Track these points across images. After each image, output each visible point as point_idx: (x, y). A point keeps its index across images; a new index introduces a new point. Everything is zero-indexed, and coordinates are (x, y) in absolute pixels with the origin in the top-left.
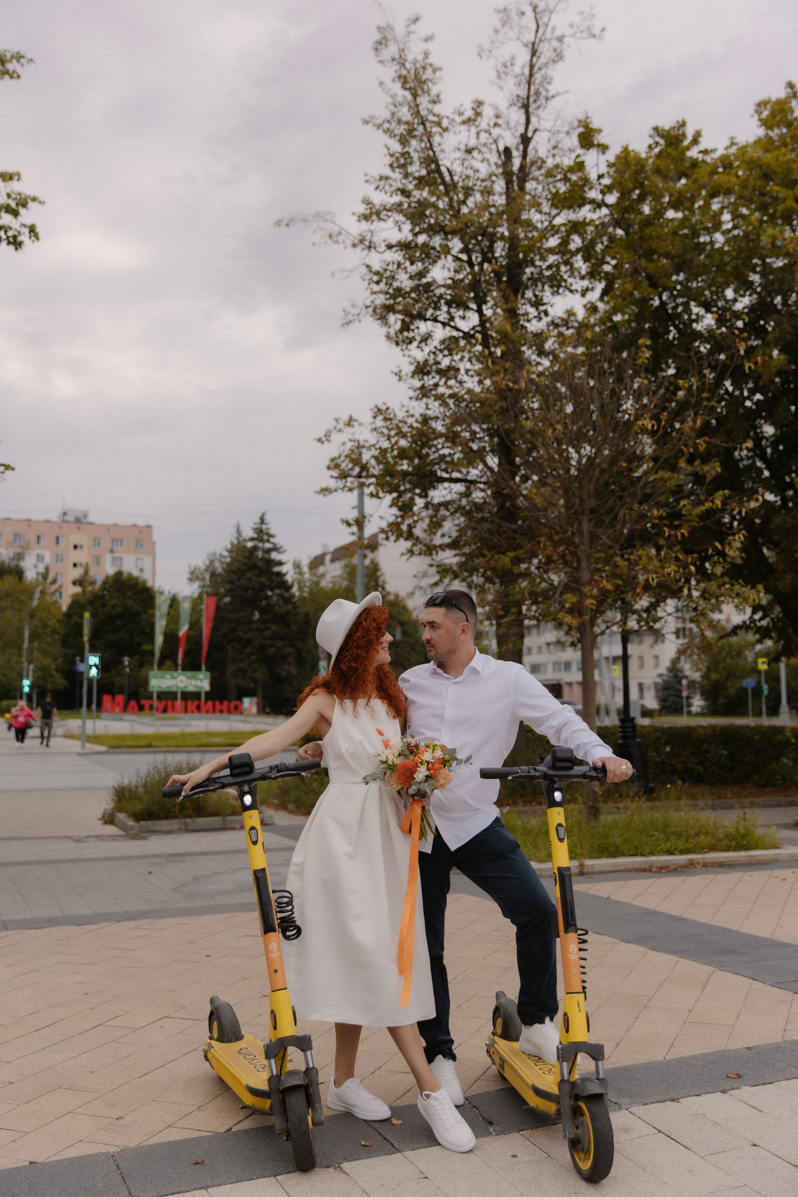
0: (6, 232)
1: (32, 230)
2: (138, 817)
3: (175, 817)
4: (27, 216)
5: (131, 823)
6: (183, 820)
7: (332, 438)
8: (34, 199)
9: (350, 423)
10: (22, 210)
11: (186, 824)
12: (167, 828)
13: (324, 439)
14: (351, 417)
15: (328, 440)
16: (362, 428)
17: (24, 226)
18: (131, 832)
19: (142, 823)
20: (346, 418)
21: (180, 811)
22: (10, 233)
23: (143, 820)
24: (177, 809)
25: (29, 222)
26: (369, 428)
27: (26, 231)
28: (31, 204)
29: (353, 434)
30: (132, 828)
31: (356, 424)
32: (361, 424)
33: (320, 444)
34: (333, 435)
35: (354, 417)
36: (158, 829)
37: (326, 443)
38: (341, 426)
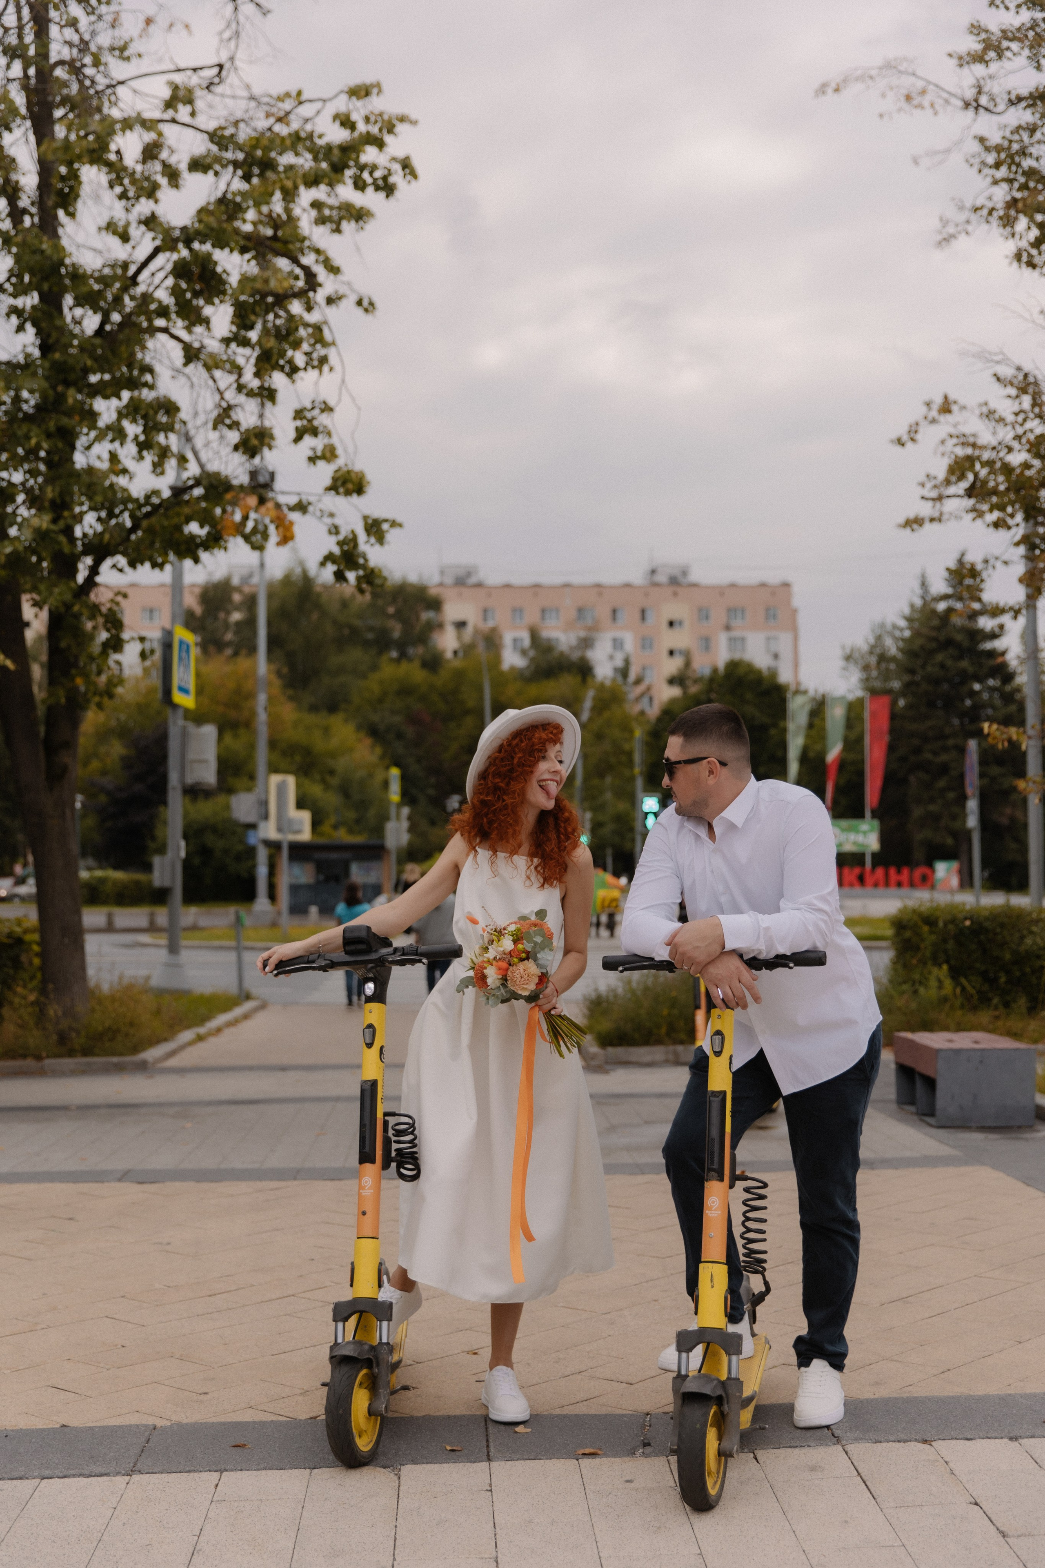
0: (371, 173)
1: (406, 165)
2: (605, 1041)
3: (659, 1042)
4: (396, 146)
5: (594, 1049)
6: (671, 1048)
7: (918, 437)
8: (402, 119)
9: (946, 408)
10: (388, 139)
11: (676, 1054)
12: (647, 1058)
13: (905, 438)
14: (946, 397)
15: (912, 439)
16: (965, 414)
17: (394, 159)
18: (593, 1063)
19: (611, 1050)
20: (938, 401)
21: (668, 1034)
22: (378, 174)
23: (611, 1044)
24: (663, 1030)
25: (401, 155)
26: (977, 412)
27: (397, 167)
28: (400, 128)
29: (955, 426)
30: (594, 1057)
31: (955, 408)
32: (963, 408)
33: (898, 448)
34: (921, 430)
35: (952, 397)
36: (633, 1058)
37: (909, 445)
38: (934, 413)
